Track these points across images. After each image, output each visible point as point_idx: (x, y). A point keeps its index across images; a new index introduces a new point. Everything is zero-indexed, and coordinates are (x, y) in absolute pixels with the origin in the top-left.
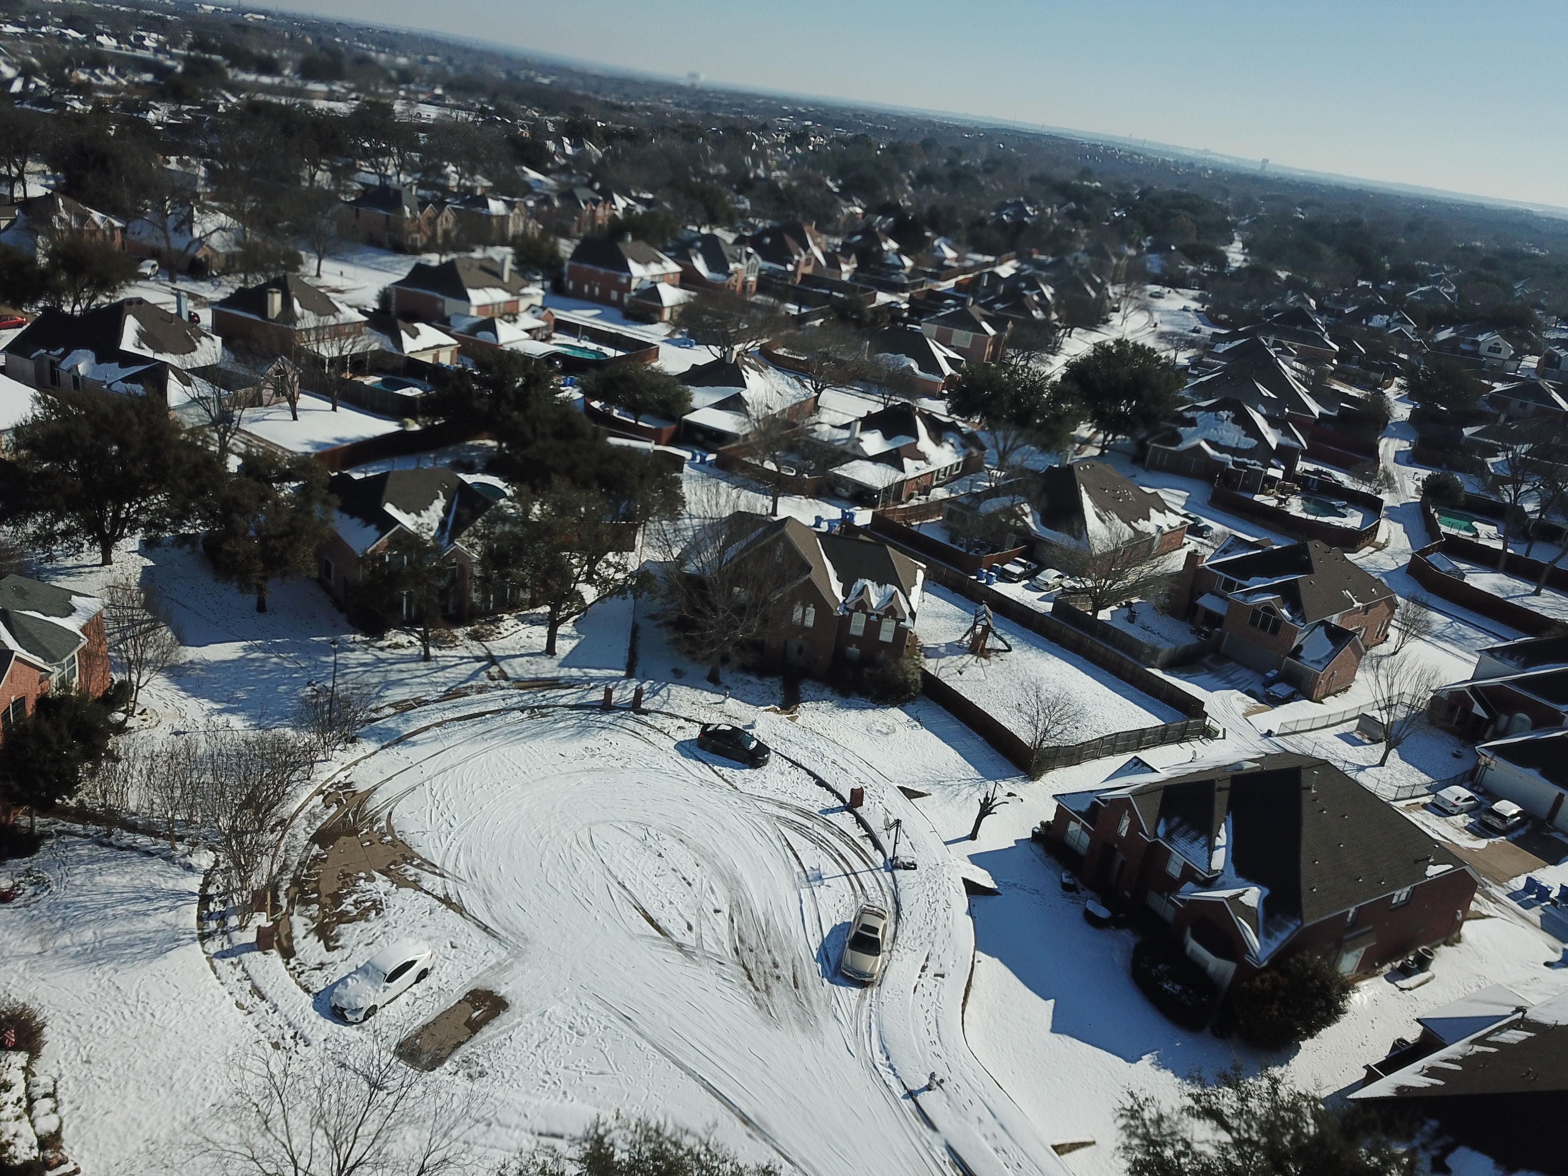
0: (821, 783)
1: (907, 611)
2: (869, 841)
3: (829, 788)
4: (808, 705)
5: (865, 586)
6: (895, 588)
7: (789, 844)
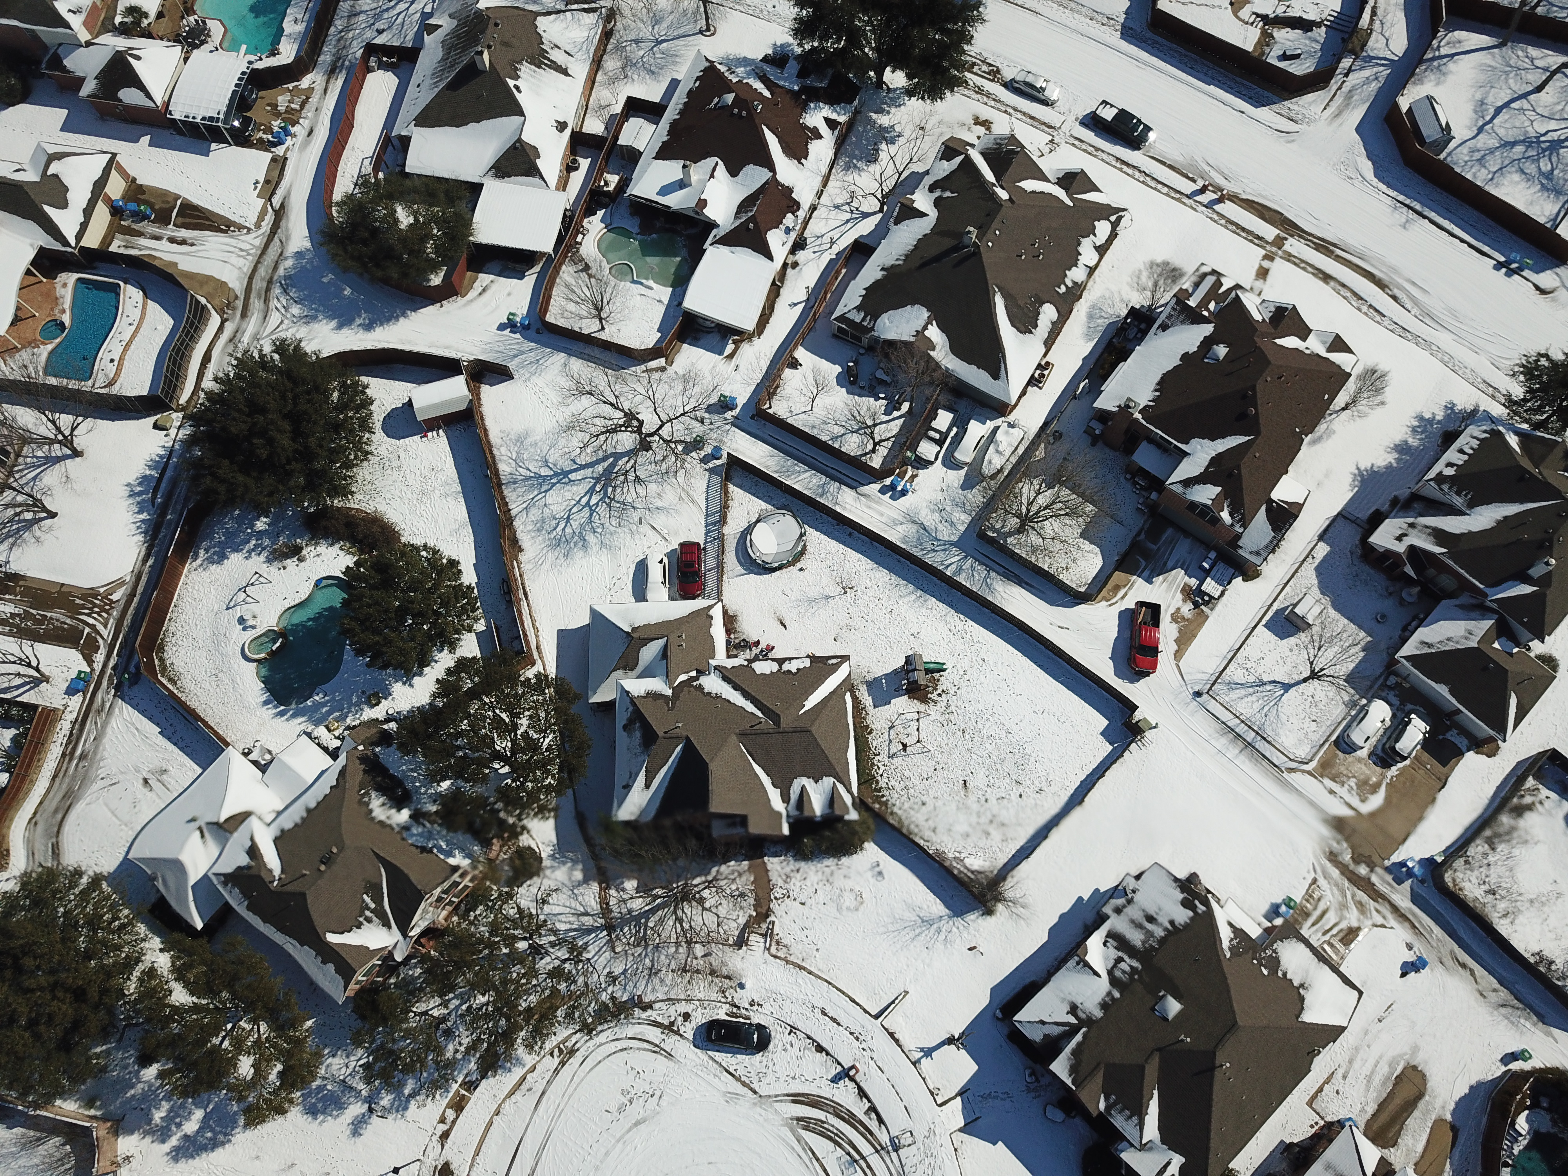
0: (820, 1049)
1: (849, 801)
2: (873, 1115)
3: (828, 1054)
5: (803, 788)
6: (832, 780)
7: (813, 1153)
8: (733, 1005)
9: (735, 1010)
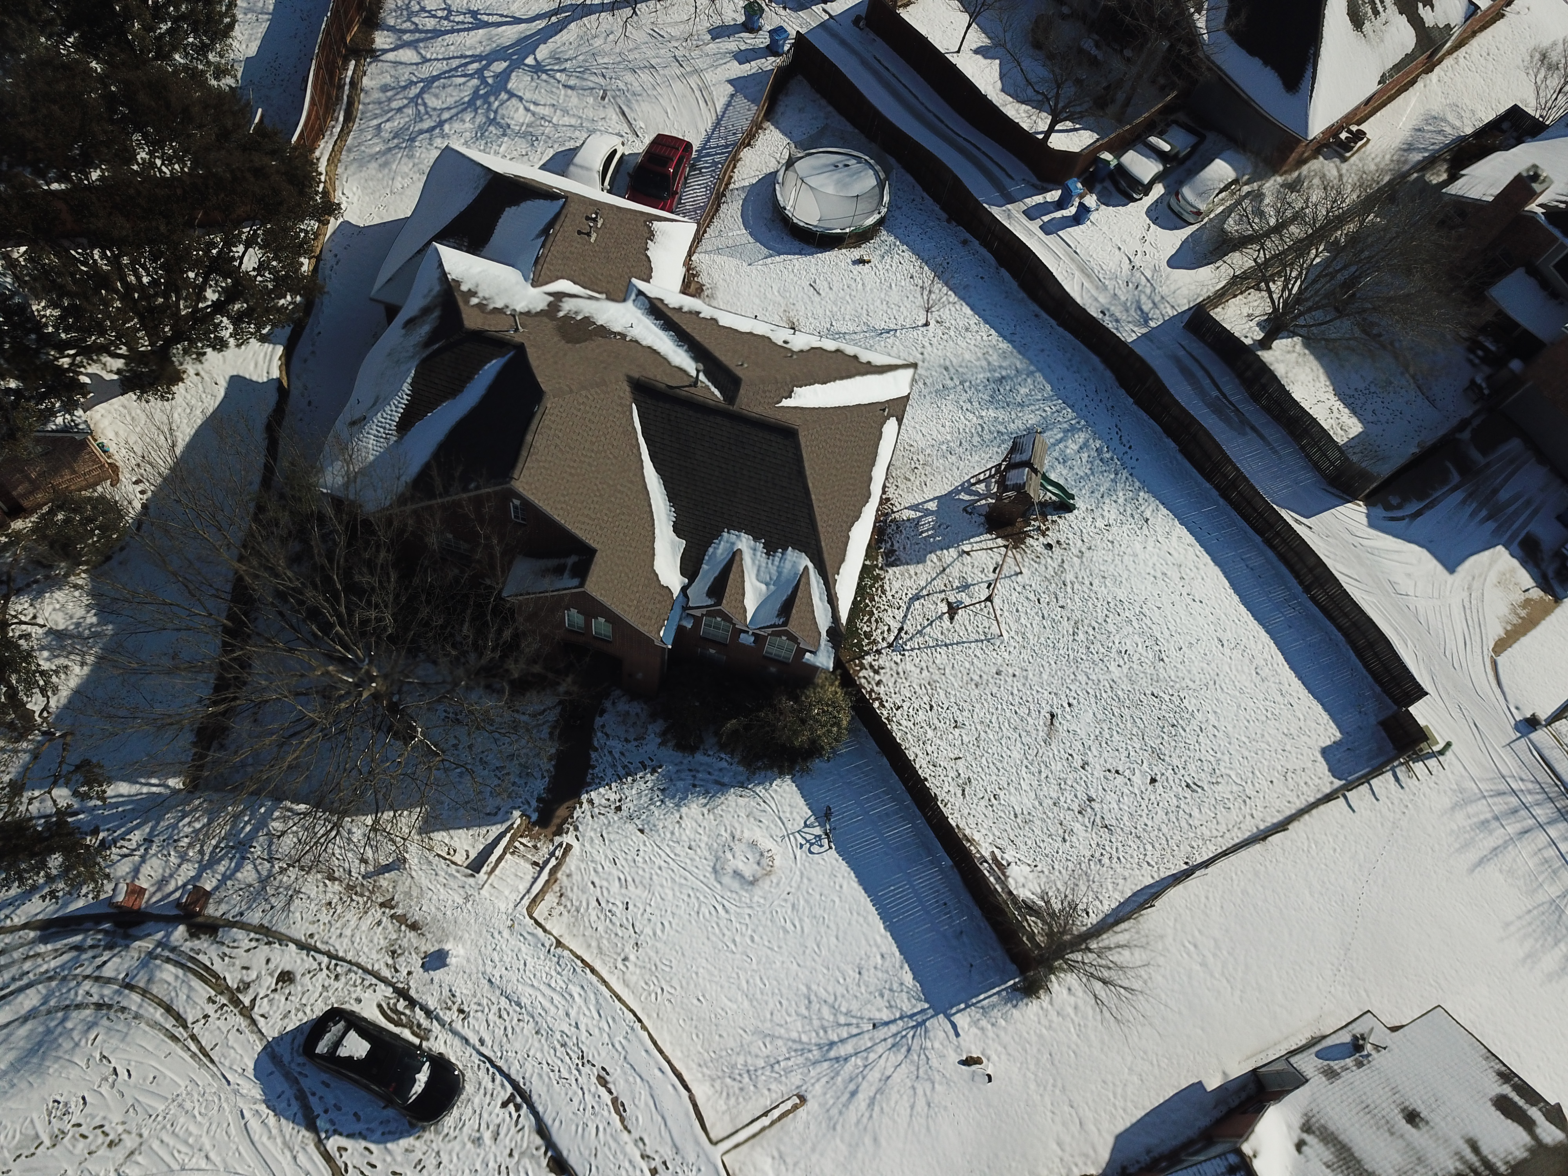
0: (558, 1167)
1: (823, 621)
4: (600, 795)
5: (735, 557)
6: (805, 561)
8: (403, 994)
9: (401, 1005)
